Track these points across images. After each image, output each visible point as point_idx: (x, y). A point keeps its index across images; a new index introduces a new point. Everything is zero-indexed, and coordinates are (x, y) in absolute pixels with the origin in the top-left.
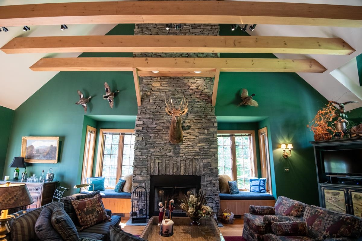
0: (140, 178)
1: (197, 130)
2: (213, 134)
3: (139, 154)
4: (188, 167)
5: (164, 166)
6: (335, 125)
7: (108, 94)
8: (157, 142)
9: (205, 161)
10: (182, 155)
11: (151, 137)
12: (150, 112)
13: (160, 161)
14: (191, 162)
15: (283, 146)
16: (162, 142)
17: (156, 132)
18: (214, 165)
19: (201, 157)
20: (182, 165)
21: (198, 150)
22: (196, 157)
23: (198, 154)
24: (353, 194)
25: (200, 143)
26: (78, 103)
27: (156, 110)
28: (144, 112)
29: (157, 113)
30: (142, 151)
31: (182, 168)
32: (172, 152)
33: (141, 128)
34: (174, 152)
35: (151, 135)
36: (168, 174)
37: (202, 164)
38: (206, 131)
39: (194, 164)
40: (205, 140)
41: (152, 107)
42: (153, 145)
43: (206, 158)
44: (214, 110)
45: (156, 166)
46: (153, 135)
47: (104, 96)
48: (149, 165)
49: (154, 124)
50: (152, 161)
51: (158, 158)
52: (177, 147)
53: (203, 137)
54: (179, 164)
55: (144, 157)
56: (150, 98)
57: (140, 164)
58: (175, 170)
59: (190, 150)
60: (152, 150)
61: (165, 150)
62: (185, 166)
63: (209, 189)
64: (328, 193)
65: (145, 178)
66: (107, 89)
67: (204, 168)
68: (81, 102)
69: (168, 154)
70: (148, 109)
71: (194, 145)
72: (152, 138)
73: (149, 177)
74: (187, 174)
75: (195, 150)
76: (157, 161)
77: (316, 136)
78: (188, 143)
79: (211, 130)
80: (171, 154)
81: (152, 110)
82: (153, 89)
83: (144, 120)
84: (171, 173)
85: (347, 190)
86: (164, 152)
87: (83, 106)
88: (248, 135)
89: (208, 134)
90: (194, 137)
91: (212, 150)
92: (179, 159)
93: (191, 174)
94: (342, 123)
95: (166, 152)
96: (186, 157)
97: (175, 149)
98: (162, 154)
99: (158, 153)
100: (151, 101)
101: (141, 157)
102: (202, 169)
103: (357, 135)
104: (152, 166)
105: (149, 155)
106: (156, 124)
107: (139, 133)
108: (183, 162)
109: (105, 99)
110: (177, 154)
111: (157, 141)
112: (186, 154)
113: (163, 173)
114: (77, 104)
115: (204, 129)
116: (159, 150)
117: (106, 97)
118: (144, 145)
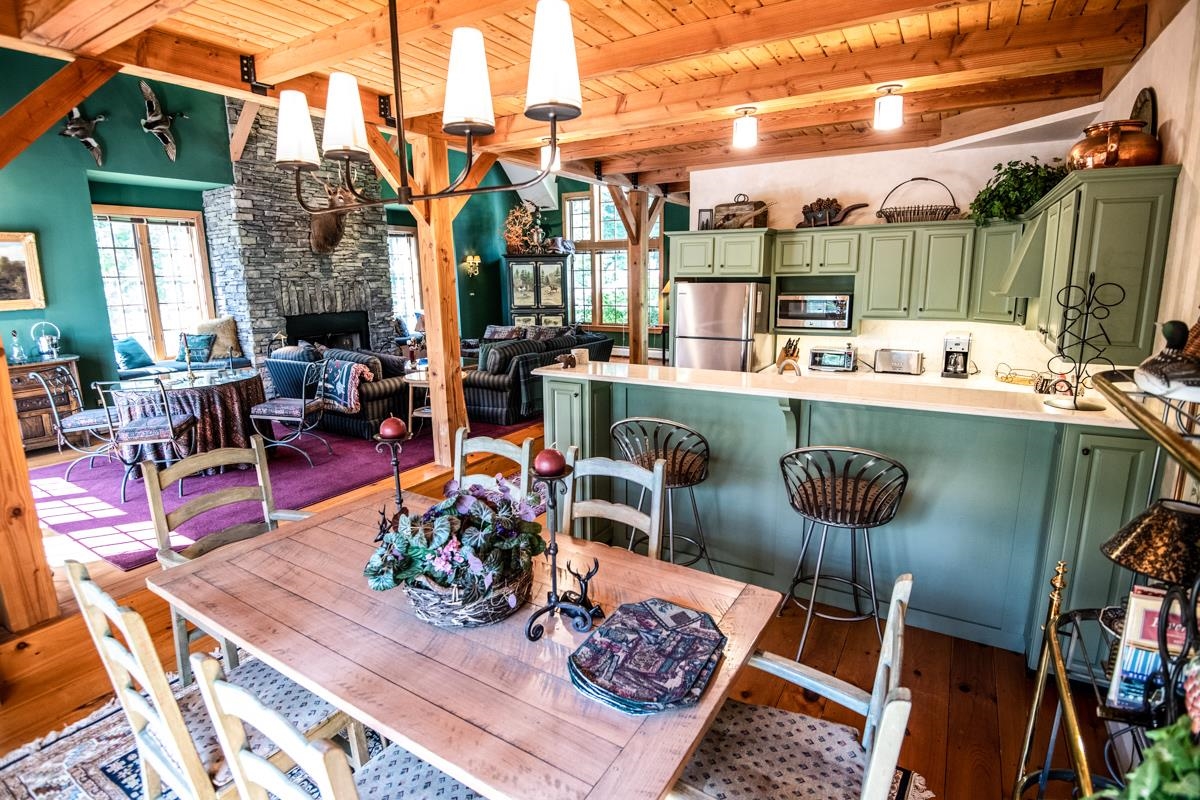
0: (266, 324)
1: (356, 227)
2: (381, 236)
3: (255, 274)
4: (347, 296)
5: (307, 297)
6: (531, 235)
7: (151, 119)
8: (287, 250)
9: (373, 285)
10: (337, 274)
11: (272, 237)
12: (265, 179)
13: (298, 288)
14: (352, 287)
15: (470, 259)
16: (298, 250)
17: (283, 228)
18: (385, 291)
19: (368, 278)
20: (338, 293)
21: (360, 265)
22: (360, 279)
23: (360, 272)
24: (544, 318)
25: (362, 252)
26: (67, 132)
27: (276, 176)
28: (250, 177)
29: (279, 185)
30: (261, 268)
31: (339, 300)
32: (318, 270)
33: (250, 217)
34: (322, 271)
35: (274, 234)
36: (315, 311)
37: (368, 290)
38: (371, 231)
39: (357, 291)
40: (371, 247)
41: (266, 169)
42: (279, 255)
43: (374, 280)
44: (380, 190)
45: (294, 298)
46: (278, 233)
47: (143, 122)
48: (278, 297)
49: (277, 209)
50: (284, 289)
51: (294, 282)
52: (325, 261)
53: (368, 241)
54: (333, 292)
55: (268, 281)
56: (258, 144)
57: (262, 295)
58: (327, 304)
59: (348, 265)
60: (280, 266)
61: (305, 266)
62: (343, 294)
63: (382, 331)
64: (519, 320)
65: (275, 324)
66: (150, 104)
67: (372, 297)
68: (74, 130)
69: (312, 274)
70: (258, 172)
71: (354, 256)
72: (277, 239)
73: (284, 321)
74: (348, 310)
75: (356, 264)
76: (293, 288)
77: (509, 248)
78: (344, 252)
79: (379, 228)
80: (317, 273)
81: (266, 175)
82: (261, 123)
83: (255, 198)
84: (321, 310)
85: (538, 314)
86: (305, 270)
87: (88, 144)
88: (408, 235)
89: (375, 237)
90: (352, 241)
91: (382, 265)
92: (331, 283)
93: (354, 309)
94: (538, 233)
95: (308, 269)
96: (343, 279)
97: (322, 263)
98: (302, 275)
99: (293, 273)
100: (261, 152)
101: (260, 281)
102: (369, 300)
103: (554, 252)
104: (285, 299)
105: (277, 276)
106: (281, 210)
107: (248, 227)
108: (338, 288)
109: (146, 130)
110: (327, 272)
111: (286, 247)
112: (342, 274)
113: (307, 311)
114: (62, 134)
115: (367, 225)
116: (293, 266)
117: (150, 126)
118: (263, 254)
